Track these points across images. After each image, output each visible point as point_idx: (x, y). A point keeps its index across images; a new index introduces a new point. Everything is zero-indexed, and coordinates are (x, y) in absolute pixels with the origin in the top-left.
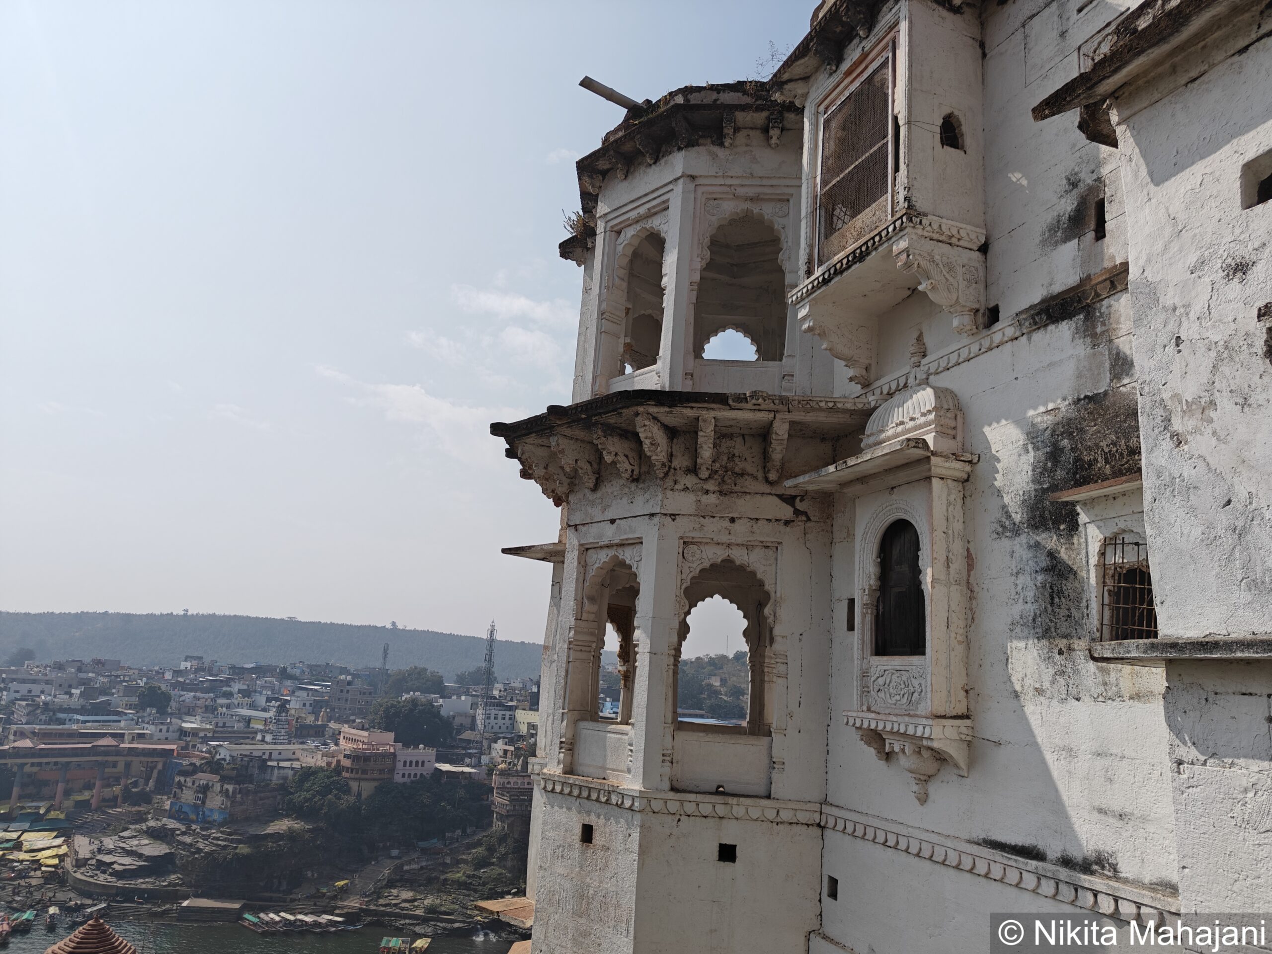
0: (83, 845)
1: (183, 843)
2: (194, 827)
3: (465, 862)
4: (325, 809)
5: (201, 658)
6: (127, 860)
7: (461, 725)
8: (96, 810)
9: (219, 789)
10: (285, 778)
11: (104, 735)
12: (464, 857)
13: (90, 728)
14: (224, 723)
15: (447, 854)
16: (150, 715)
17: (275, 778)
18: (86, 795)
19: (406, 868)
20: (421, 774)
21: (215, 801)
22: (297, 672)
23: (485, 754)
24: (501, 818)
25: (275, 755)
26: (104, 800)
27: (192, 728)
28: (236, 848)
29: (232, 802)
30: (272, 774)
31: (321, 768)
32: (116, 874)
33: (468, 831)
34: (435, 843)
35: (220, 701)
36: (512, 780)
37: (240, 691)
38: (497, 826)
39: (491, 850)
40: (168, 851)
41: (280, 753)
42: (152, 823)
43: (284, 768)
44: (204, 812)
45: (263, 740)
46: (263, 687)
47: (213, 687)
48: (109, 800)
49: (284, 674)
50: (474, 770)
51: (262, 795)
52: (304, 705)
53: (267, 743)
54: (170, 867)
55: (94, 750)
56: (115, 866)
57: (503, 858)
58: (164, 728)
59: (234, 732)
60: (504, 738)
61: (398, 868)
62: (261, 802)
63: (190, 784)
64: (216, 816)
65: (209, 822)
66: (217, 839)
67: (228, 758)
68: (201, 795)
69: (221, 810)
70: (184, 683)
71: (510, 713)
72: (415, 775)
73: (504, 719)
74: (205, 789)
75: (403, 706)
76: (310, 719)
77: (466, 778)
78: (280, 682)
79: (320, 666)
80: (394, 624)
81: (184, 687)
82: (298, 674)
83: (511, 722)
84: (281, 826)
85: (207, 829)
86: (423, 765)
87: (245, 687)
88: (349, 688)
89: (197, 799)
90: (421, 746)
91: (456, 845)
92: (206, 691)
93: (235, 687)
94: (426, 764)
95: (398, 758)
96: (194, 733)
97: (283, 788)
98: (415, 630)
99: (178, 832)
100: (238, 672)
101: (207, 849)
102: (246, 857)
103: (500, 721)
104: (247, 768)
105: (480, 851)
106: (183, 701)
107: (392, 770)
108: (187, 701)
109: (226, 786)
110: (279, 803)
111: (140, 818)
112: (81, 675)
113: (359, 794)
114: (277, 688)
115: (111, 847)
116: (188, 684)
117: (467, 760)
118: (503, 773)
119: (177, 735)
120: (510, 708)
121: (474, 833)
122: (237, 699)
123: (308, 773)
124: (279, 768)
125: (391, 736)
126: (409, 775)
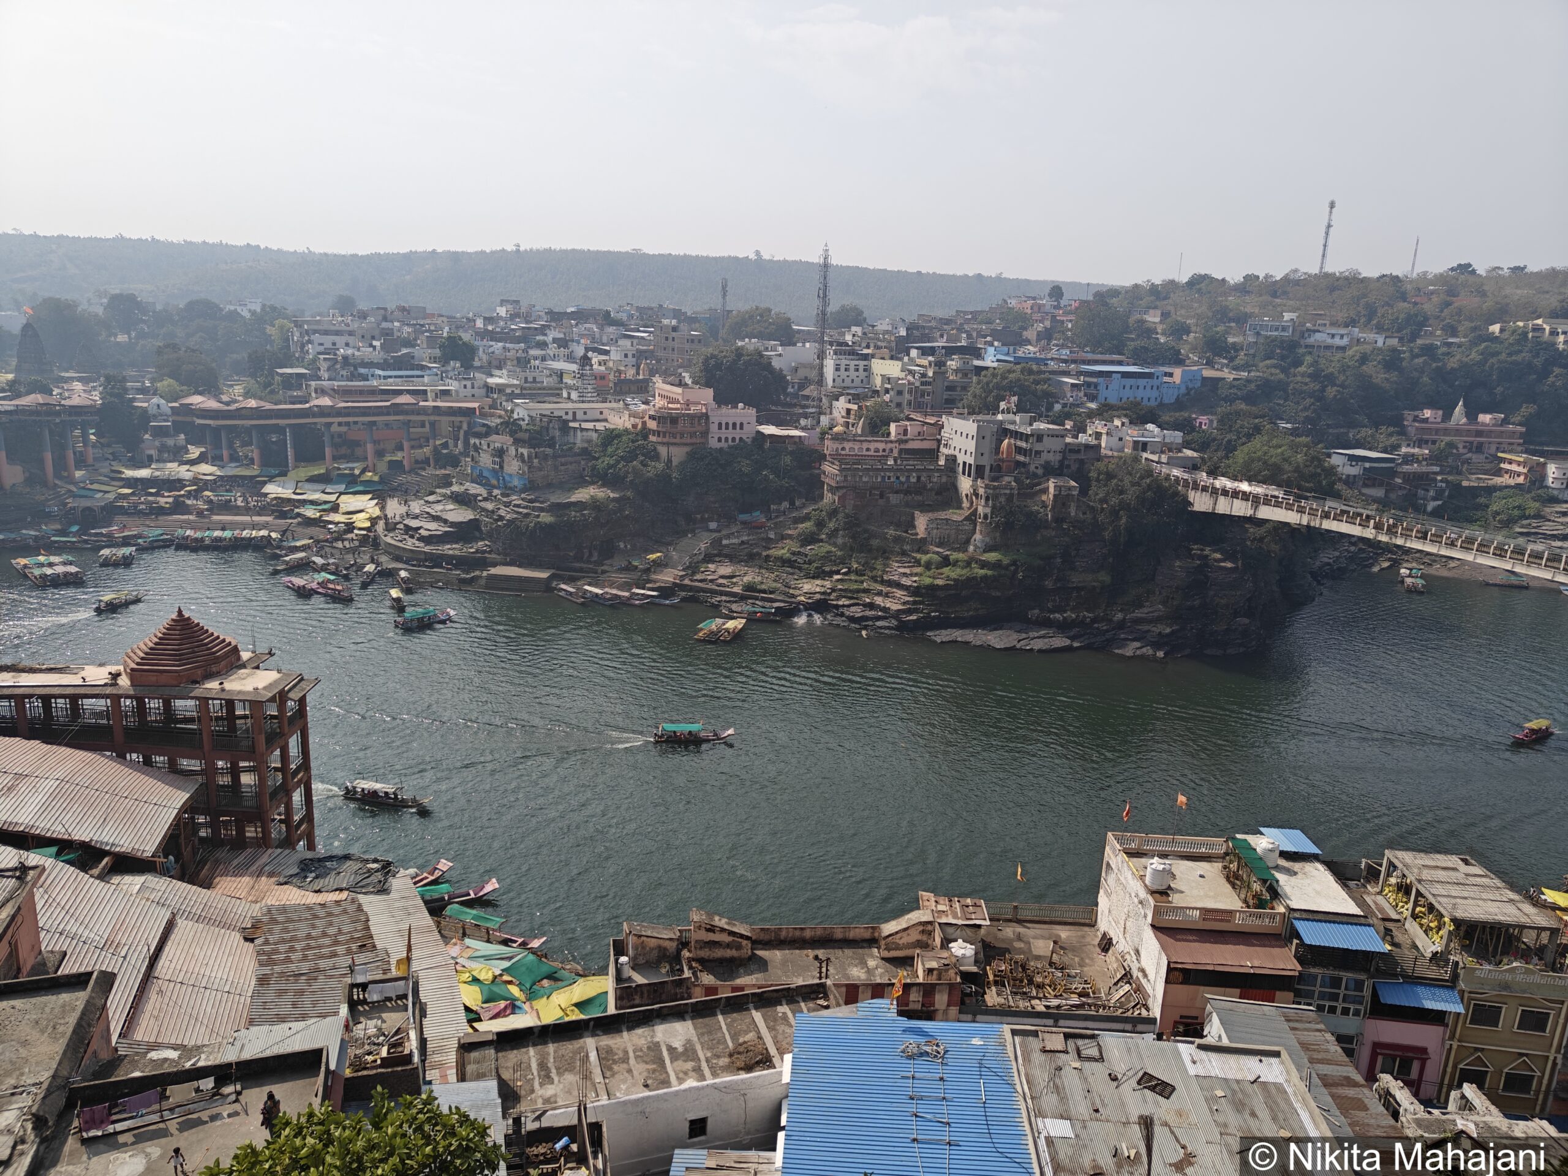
0: (394, 508)
1: (484, 510)
2: (496, 492)
3: (790, 537)
4: (630, 478)
5: (517, 302)
6: (433, 526)
7: (806, 378)
8: (409, 472)
9: (514, 453)
10: (589, 441)
11: (399, 393)
12: (790, 532)
13: (392, 385)
14: (534, 378)
15: (770, 529)
16: (454, 369)
17: (579, 440)
18: (398, 456)
19: (725, 542)
20: (741, 439)
21: (513, 466)
22: (624, 316)
23: (825, 414)
24: (832, 490)
25: (580, 415)
26: (417, 462)
27: (497, 385)
28: (538, 516)
29: (530, 468)
30: (575, 435)
31: (626, 430)
32: (421, 539)
33: (797, 503)
34: (759, 516)
35: (533, 352)
36: (847, 445)
37: (555, 340)
38: (828, 497)
39: (820, 524)
40: (472, 517)
41: (585, 413)
42: (455, 488)
43: (587, 430)
44: (504, 479)
45: (569, 398)
46: (582, 336)
47: (525, 337)
48: (422, 462)
49: (607, 319)
50: (803, 434)
51: (563, 460)
52: (626, 356)
53: (573, 402)
54: (477, 534)
55: (397, 409)
56: (422, 531)
57: (833, 534)
58: (469, 384)
59: (544, 389)
60: (848, 394)
61: (716, 543)
62: (562, 468)
63: (485, 447)
64: (516, 482)
65: (511, 488)
66: (518, 506)
67: (527, 418)
68: (497, 459)
69: (521, 476)
70: (492, 332)
71: (865, 363)
72: (734, 439)
73: (857, 370)
74: (500, 453)
75: (725, 357)
76: (630, 373)
77: (795, 443)
78: (602, 329)
79: (652, 309)
80: (758, 253)
81: (493, 336)
82: (625, 318)
83: (866, 374)
84: (583, 495)
85: (508, 495)
86: (741, 428)
87: (562, 336)
88: (674, 334)
89: (494, 463)
90: (741, 405)
91: (781, 519)
92: (518, 340)
93: (552, 335)
94: (745, 426)
95: (712, 419)
96: (500, 389)
97: (585, 452)
98: (785, 261)
99: (480, 498)
100: (556, 317)
101: (508, 517)
102: (550, 526)
103: (853, 374)
104: (547, 429)
105: (808, 525)
106: (493, 353)
107: (706, 433)
108: (497, 352)
109: (520, 450)
110: (584, 469)
111: (446, 482)
112: (384, 325)
113: (670, 461)
114: (597, 336)
115: (417, 511)
116: (498, 333)
117: (803, 422)
118: (837, 438)
119: (483, 391)
120: (866, 357)
121: (804, 506)
122: (552, 349)
123: (611, 437)
124: (582, 430)
125: (709, 393)
126: (727, 439)
